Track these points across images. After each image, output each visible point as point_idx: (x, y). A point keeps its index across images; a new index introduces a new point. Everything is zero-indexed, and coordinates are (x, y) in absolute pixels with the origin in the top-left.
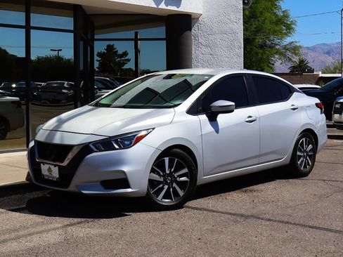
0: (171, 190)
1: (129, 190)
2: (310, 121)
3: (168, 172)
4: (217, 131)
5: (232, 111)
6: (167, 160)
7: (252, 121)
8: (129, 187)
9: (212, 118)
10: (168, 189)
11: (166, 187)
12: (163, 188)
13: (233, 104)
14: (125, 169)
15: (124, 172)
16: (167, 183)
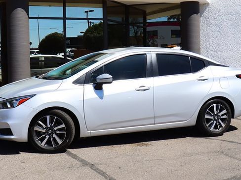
1: (12, 137)
3: (49, 126)
6: (48, 117)
8: (12, 135)
11: (48, 137)
12: (45, 137)
13: (112, 77)
15: (8, 124)
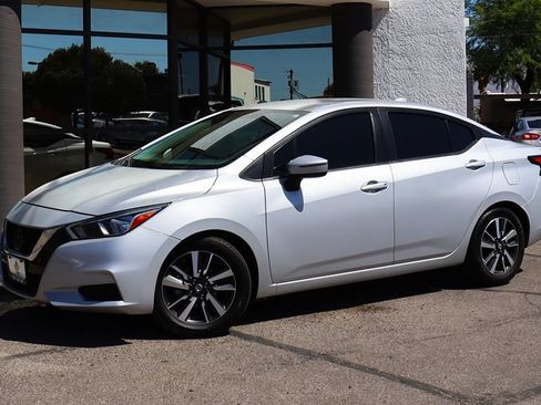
0: (203, 304)
1: (121, 303)
2: (510, 189)
3: (196, 275)
4: (299, 206)
5: (324, 174)
6: (195, 255)
7: (377, 190)
8: (120, 299)
9: (292, 186)
10: (199, 303)
11: (194, 300)
12: (188, 302)
13: (326, 161)
14: (114, 269)
15: (110, 274)
16: (194, 294)
